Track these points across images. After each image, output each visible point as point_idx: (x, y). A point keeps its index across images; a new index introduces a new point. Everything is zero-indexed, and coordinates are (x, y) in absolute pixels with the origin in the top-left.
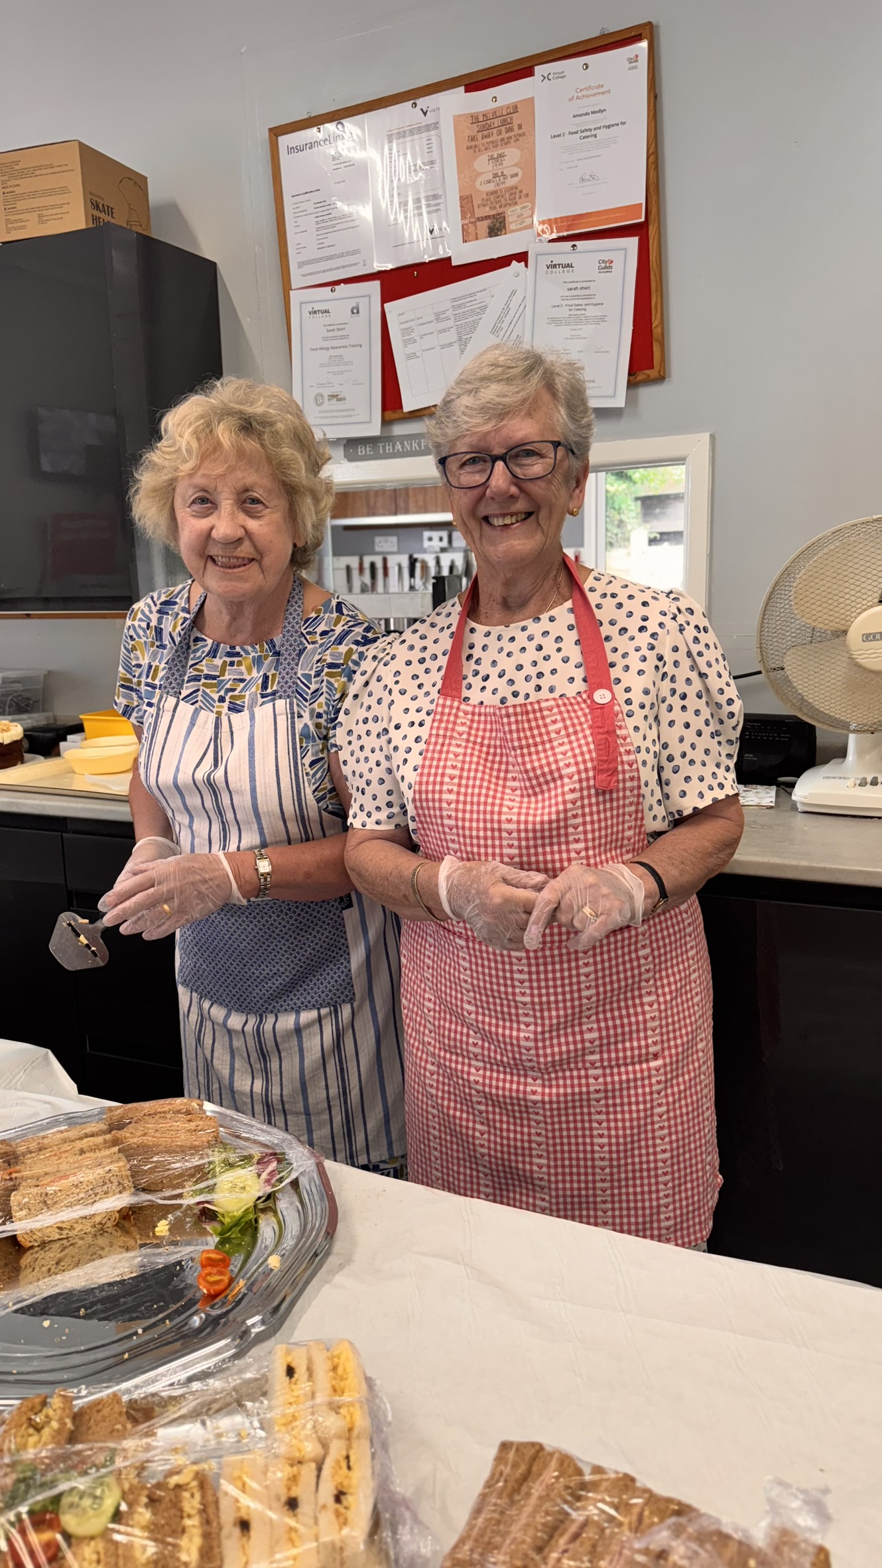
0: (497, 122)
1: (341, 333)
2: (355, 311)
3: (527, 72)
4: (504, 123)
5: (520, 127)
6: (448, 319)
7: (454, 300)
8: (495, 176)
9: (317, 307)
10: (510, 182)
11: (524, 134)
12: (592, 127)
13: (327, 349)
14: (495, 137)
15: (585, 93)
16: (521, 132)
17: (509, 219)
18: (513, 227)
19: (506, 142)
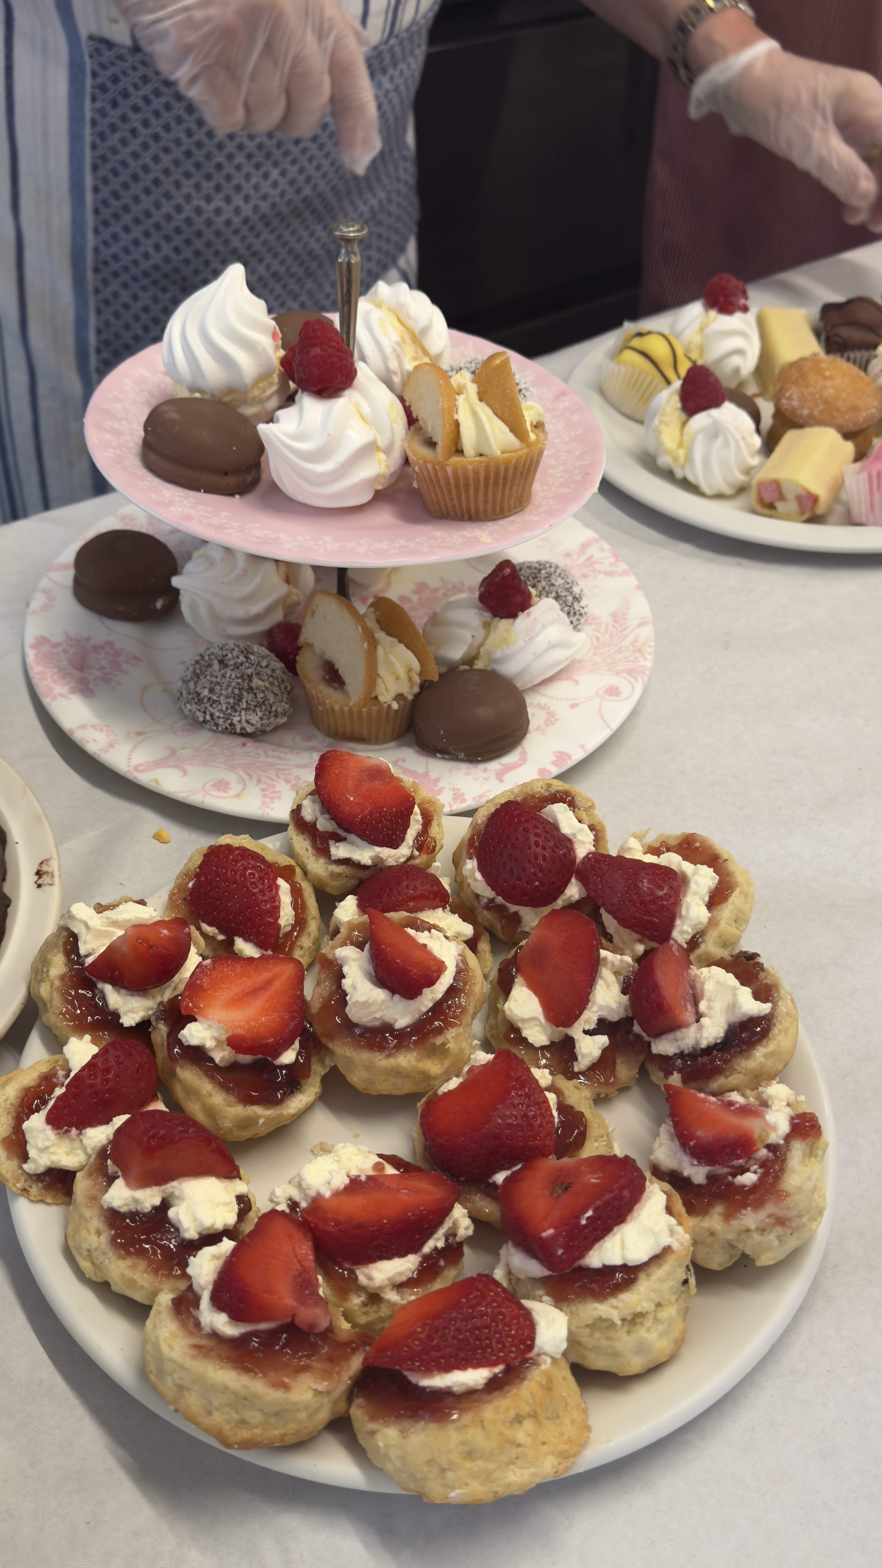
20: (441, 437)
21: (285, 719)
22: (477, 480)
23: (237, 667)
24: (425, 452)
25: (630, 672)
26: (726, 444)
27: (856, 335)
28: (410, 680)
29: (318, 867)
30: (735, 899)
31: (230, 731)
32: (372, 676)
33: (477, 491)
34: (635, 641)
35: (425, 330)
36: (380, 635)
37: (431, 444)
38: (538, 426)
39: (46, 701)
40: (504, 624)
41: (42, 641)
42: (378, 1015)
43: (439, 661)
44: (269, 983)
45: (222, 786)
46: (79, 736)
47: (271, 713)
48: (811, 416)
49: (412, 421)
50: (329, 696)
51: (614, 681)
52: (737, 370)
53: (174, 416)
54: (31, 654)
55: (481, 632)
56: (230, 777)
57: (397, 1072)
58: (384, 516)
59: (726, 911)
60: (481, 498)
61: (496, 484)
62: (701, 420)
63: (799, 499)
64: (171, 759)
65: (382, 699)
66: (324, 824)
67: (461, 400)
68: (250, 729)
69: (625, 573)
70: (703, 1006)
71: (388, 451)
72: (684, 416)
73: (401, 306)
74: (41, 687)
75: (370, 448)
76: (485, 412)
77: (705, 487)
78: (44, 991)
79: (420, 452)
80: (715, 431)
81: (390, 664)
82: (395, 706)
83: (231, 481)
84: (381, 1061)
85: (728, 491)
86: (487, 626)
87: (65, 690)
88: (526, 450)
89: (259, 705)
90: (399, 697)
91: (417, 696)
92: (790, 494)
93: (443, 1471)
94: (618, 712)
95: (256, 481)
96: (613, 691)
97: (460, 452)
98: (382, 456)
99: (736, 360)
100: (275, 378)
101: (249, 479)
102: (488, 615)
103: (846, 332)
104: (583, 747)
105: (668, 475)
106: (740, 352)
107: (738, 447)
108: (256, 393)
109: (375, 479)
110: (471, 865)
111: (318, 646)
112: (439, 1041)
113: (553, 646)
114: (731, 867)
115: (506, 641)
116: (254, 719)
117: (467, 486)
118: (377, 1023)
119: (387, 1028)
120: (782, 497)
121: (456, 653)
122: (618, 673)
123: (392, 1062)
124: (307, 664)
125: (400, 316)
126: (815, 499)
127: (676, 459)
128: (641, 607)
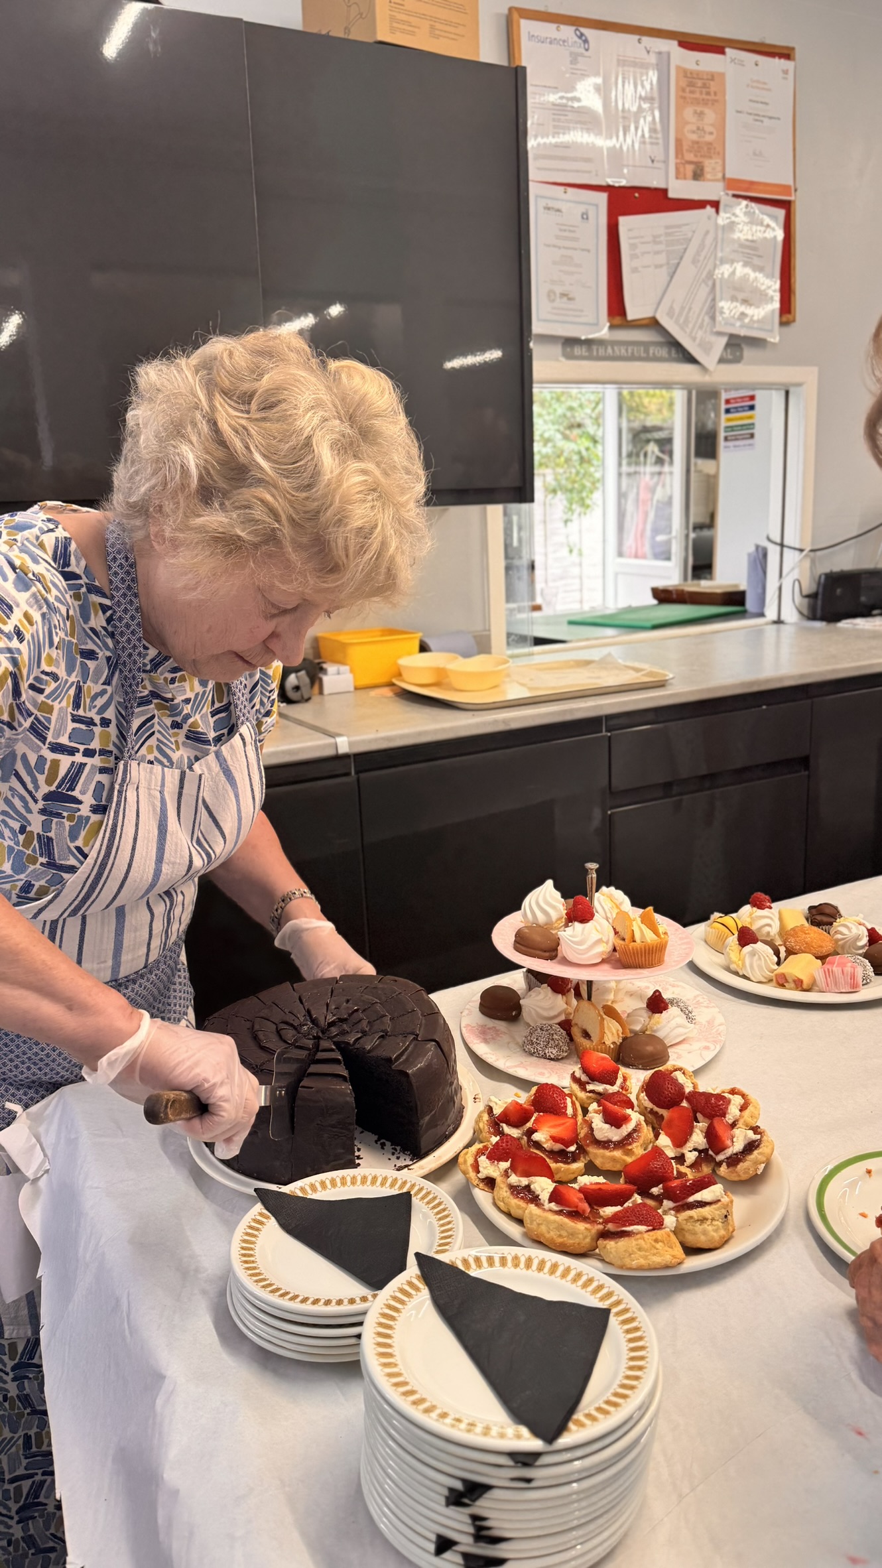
0: (700, 83)
1: (572, 235)
2: (585, 216)
3: (720, 50)
4: (704, 86)
5: (715, 94)
6: (660, 243)
7: (667, 227)
8: (698, 129)
9: (551, 204)
10: (708, 138)
11: (716, 101)
12: (761, 113)
13: (560, 248)
14: (697, 95)
15: (755, 84)
16: (716, 98)
17: (707, 169)
18: (708, 176)
19: (705, 103)
20: (627, 937)
21: (566, 1054)
22: (641, 952)
23: (547, 1030)
24: (622, 942)
25: (715, 1041)
26: (760, 959)
27: (825, 919)
28: (618, 1034)
29: (582, 1095)
30: (750, 1108)
31: (545, 1057)
32: (603, 1033)
33: (642, 955)
34: (717, 1031)
35: (621, 904)
36: (605, 1016)
37: (624, 940)
38: (665, 933)
39: (470, 1045)
40: (657, 1015)
41: (468, 1025)
42: (606, 1135)
43: (631, 1031)
44: (563, 1124)
45: (542, 1074)
46: (484, 1057)
47: (560, 1049)
48: (800, 949)
49: (616, 933)
50: (585, 1043)
51: (707, 1044)
52: (768, 933)
53: (527, 931)
54: (464, 1030)
55: (648, 1020)
56: (545, 1072)
57: (614, 1160)
58: (606, 967)
59: (746, 1113)
60: (643, 959)
61: (649, 953)
62: (748, 948)
63: (794, 981)
64: (521, 1065)
65: (606, 1043)
66: (584, 1078)
67: (634, 923)
68: (552, 1056)
69: (713, 1007)
70: (735, 1140)
71: (607, 943)
72: (740, 948)
73: (611, 895)
74: (468, 1041)
75: (600, 941)
76: (644, 927)
77: (752, 978)
78: (481, 1125)
79: (619, 943)
80: (753, 954)
81: (609, 1028)
82: (612, 1046)
83: (547, 954)
84: (607, 1153)
85: (764, 980)
86: (650, 1018)
87: (478, 1041)
88: (660, 940)
89: (557, 1046)
90: (614, 1043)
91: (621, 1043)
92: (790, 980)
93: (630, 1254)
94: (708, 1056)
95: (556, 956)
96: (707, 1048)
97: (634, 941)
98: (605, 945)
99: (767, 929)
100: (564, 920)
101: (554, 954)
102: (650, 1013)
103: (819, 918)
104: (693, 1066)
105: (736, 973)
106: (769, 925)
107: (765, 960)
108: (556, 925)
109: (603, 953)
110: (643, 1095)
111: (580, 1024)
112: (630, 1147)
113: (679, 1026)
114: (749, 1097)
115: (658, 1023)
116: (554, 1052)
117: (638, 954)
118: (605, 1139)
119: (610, 1141)
120: (787, 981)
121: (637, 1028)
122: (709, 1042)
123: (612, 1154)
124: (576, 1032)
125: (611, 897)
126: (801, 981)
127: (738, 966)
128: (720, 1019)
